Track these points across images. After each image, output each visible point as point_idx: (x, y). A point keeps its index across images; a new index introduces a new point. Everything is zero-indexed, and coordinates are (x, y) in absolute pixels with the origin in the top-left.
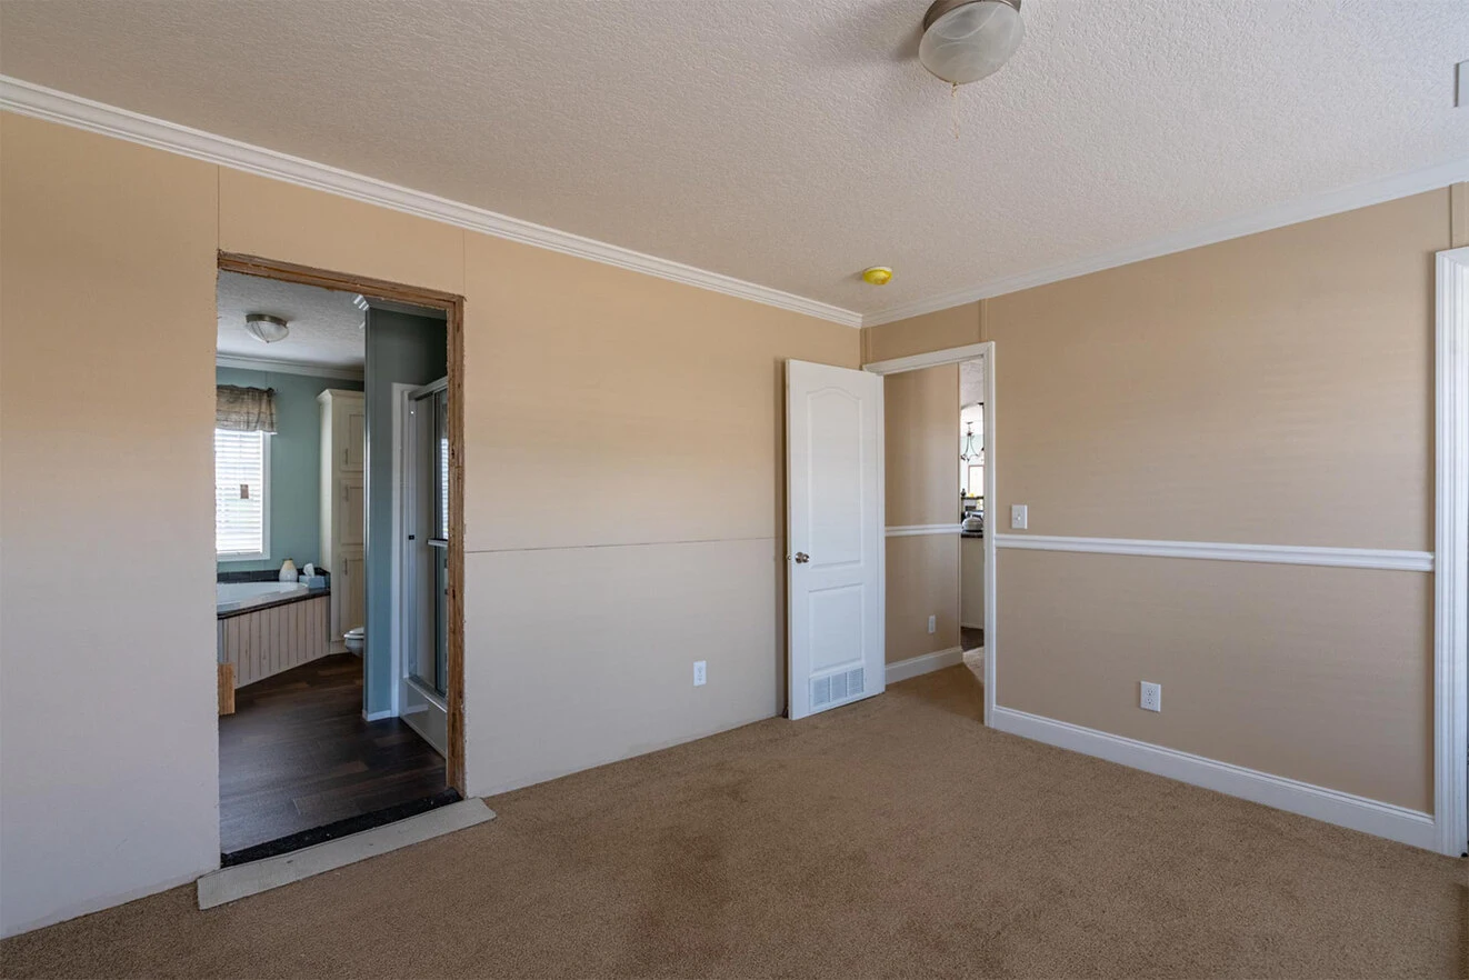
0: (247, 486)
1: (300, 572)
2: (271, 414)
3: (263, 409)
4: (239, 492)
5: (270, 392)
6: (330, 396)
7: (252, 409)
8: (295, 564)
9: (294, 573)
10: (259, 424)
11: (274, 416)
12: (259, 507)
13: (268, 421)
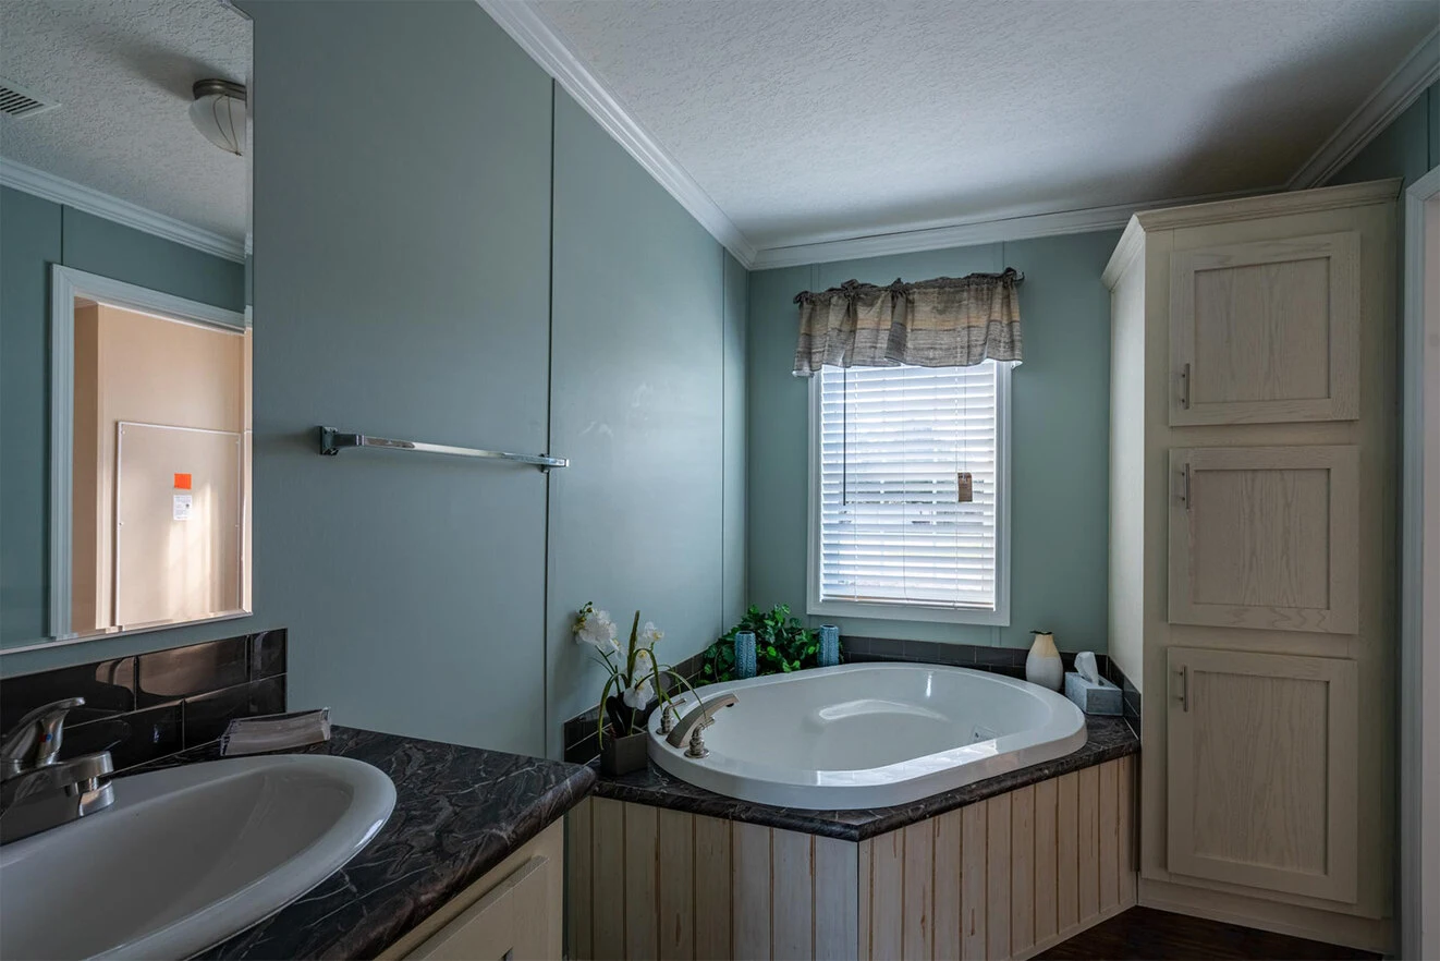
0: (968, 476)
1: (1068, 663)
2: (1011, 324)
3: (996, 315)
4: (955, 488)
5: (1008, 279)
6: (1141, 232)
7: (975, 317)
8: (1057, 643)
9: (1055, 664)
10: (989, 346)
11: (1017, 327)
12: (989, 518)
13: (1005, 338)
